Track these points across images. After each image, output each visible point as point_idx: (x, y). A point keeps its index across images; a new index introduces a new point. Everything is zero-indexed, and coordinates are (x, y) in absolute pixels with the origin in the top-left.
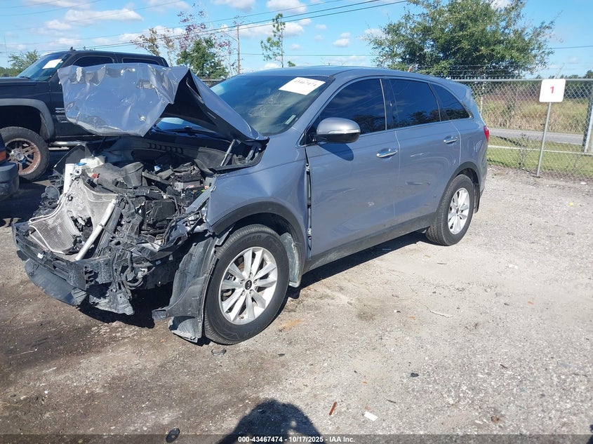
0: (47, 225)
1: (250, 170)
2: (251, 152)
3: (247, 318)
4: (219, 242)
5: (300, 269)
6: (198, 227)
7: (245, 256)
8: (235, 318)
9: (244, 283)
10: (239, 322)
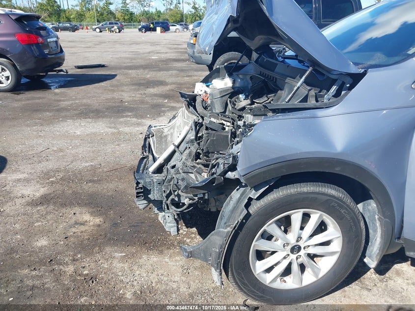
0: (163, 132)
1: (320, 113)
2: (334, 88)
3: (291, 283)
4: (255, 194)
5: (382, 248)
6: (230, 173)
7: (293, 217)
8: (274, 280)
9: (289, 247)
10: (279, 285)
